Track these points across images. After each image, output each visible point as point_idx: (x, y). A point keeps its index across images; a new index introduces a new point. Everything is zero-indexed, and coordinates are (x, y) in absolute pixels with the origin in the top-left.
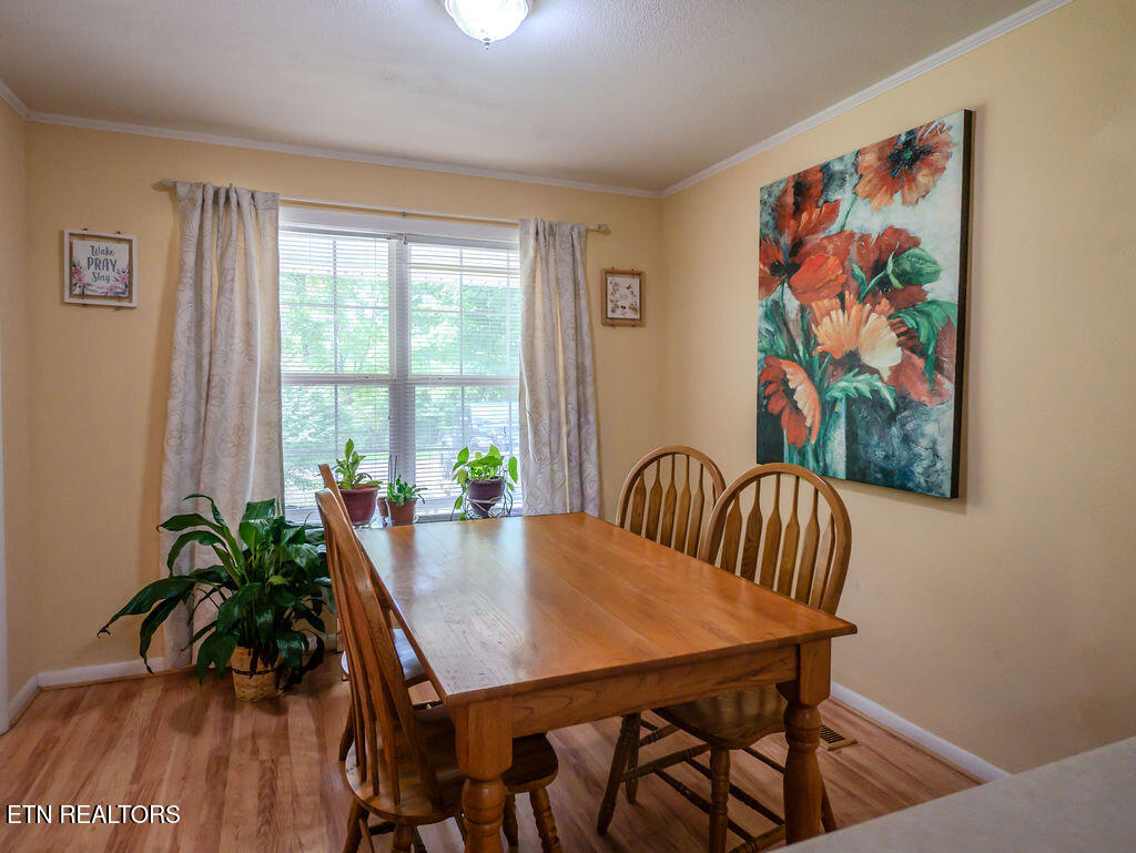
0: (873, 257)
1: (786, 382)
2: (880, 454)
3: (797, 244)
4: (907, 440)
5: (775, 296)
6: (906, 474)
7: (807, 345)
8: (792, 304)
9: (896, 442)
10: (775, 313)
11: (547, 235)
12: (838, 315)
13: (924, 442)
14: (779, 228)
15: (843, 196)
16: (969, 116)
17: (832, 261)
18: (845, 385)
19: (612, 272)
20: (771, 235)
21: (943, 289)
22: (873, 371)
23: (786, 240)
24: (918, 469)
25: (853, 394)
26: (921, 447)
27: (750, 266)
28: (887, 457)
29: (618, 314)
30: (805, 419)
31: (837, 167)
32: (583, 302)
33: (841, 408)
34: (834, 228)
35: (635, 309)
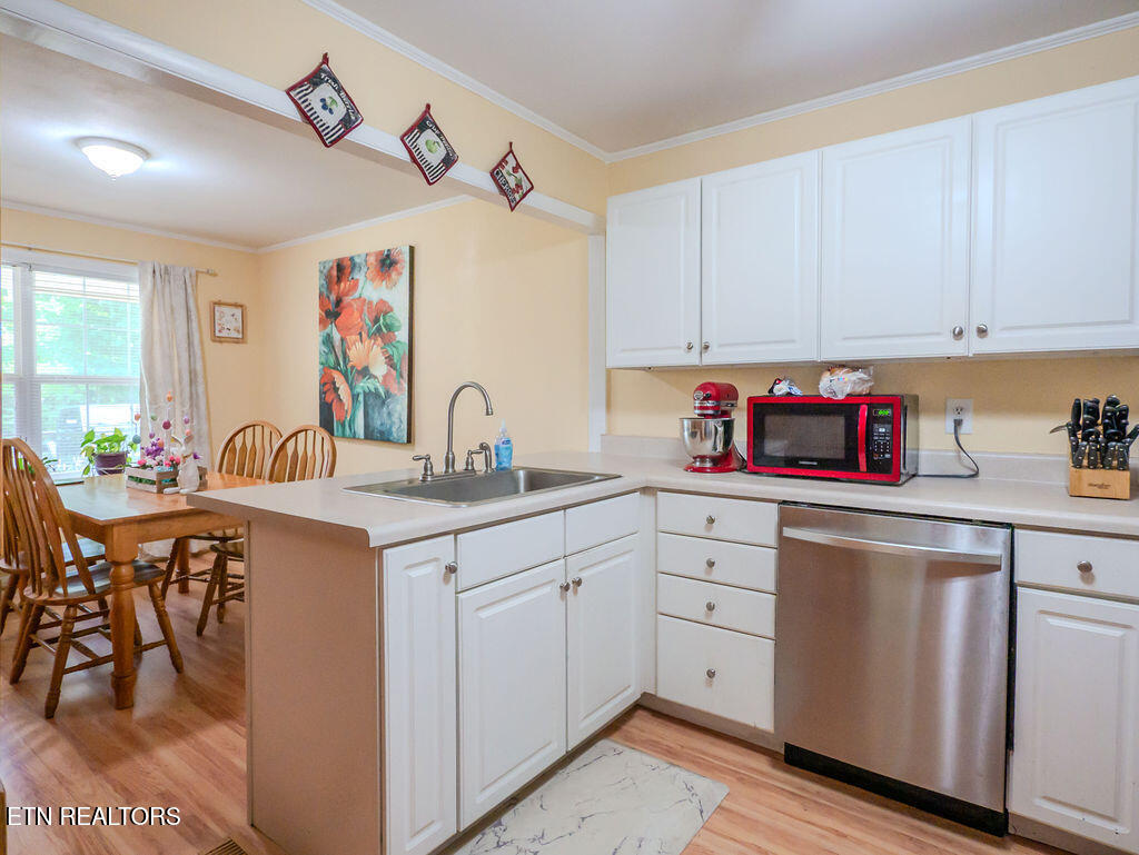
0: (374, 314)
1: (334, 383)
2: (379, 423)
3: (339, 302)
4: (389, 414)
5: (328, 330)
6: (390, 432)
7: (344, 362)
8: (337, 336)
9: (385, 415)
10: (328, 341)
11: (162, 275)
12: (359, 344)
13: (396, 415)
14: (329, 289)
15: (359, 276)
16: (412, 249)
17: (356, 314)
18: (363, 385)
19: (219, 303)
20: (324, 290)
21: (402, 335)
22: (375, 377)
23: (333, 297)
24: (394, 430)
25: (367, 391)
26: (395, 418)
27: (314, 312)
28: (382, 424)
29: (224, 334)
30: (344, 405)
31: (357, 260)
32: (194, 325)
33: (361, 398)
34: (357, 295)
35: (238, 331)
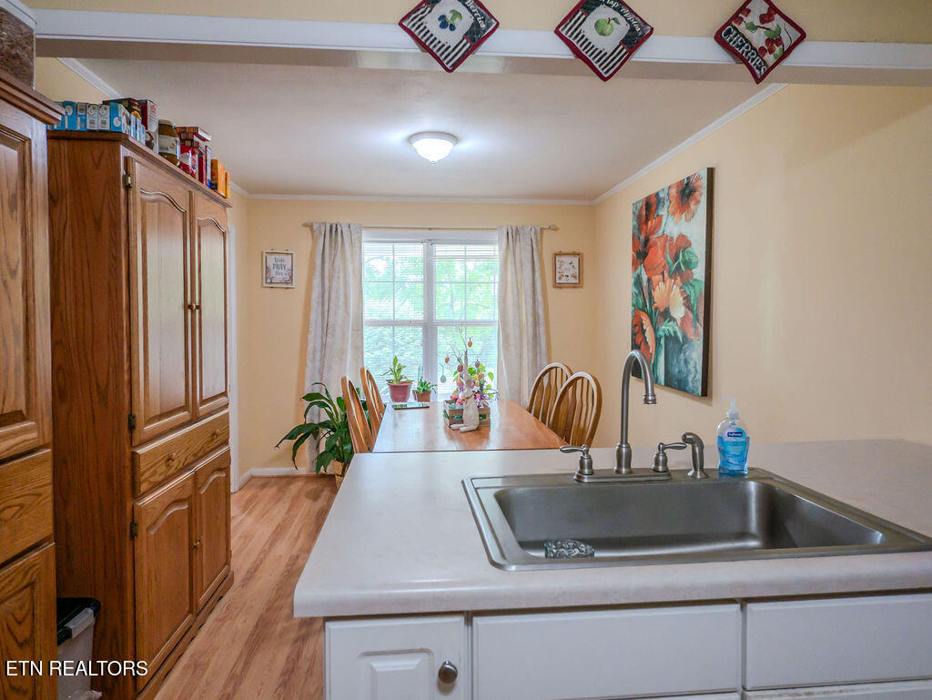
0: (674, 251)
1: (642, 325)
2: (677, 370)
3: (647, 240)
4: (686, 362)
5: (638, 271)
6: (687, 382)
7: (650, 304)
8: (645, 277)
9: (682, 362)
10: (638, 282)
12: (661, 284)
13: (692, 363)
14: (640, 229)
15: (663, 212)
16: (711, 172)
17: (660, 252)
18: (666, 328)
19: (560, 254)
20: (636, 231)
21: (699, 273)
22: (674, 320)
23: (642, 237)
24: (690, 380)
25: (667, 334)
26: (691, 367)
27: (628, 254)
28: (679, 372)
29: (564, 280)
30: (649, 348)
31: (661, 195)
32: (537, 275)
33: (662, 342)
34: (660, 232)
35: (575, 277)
